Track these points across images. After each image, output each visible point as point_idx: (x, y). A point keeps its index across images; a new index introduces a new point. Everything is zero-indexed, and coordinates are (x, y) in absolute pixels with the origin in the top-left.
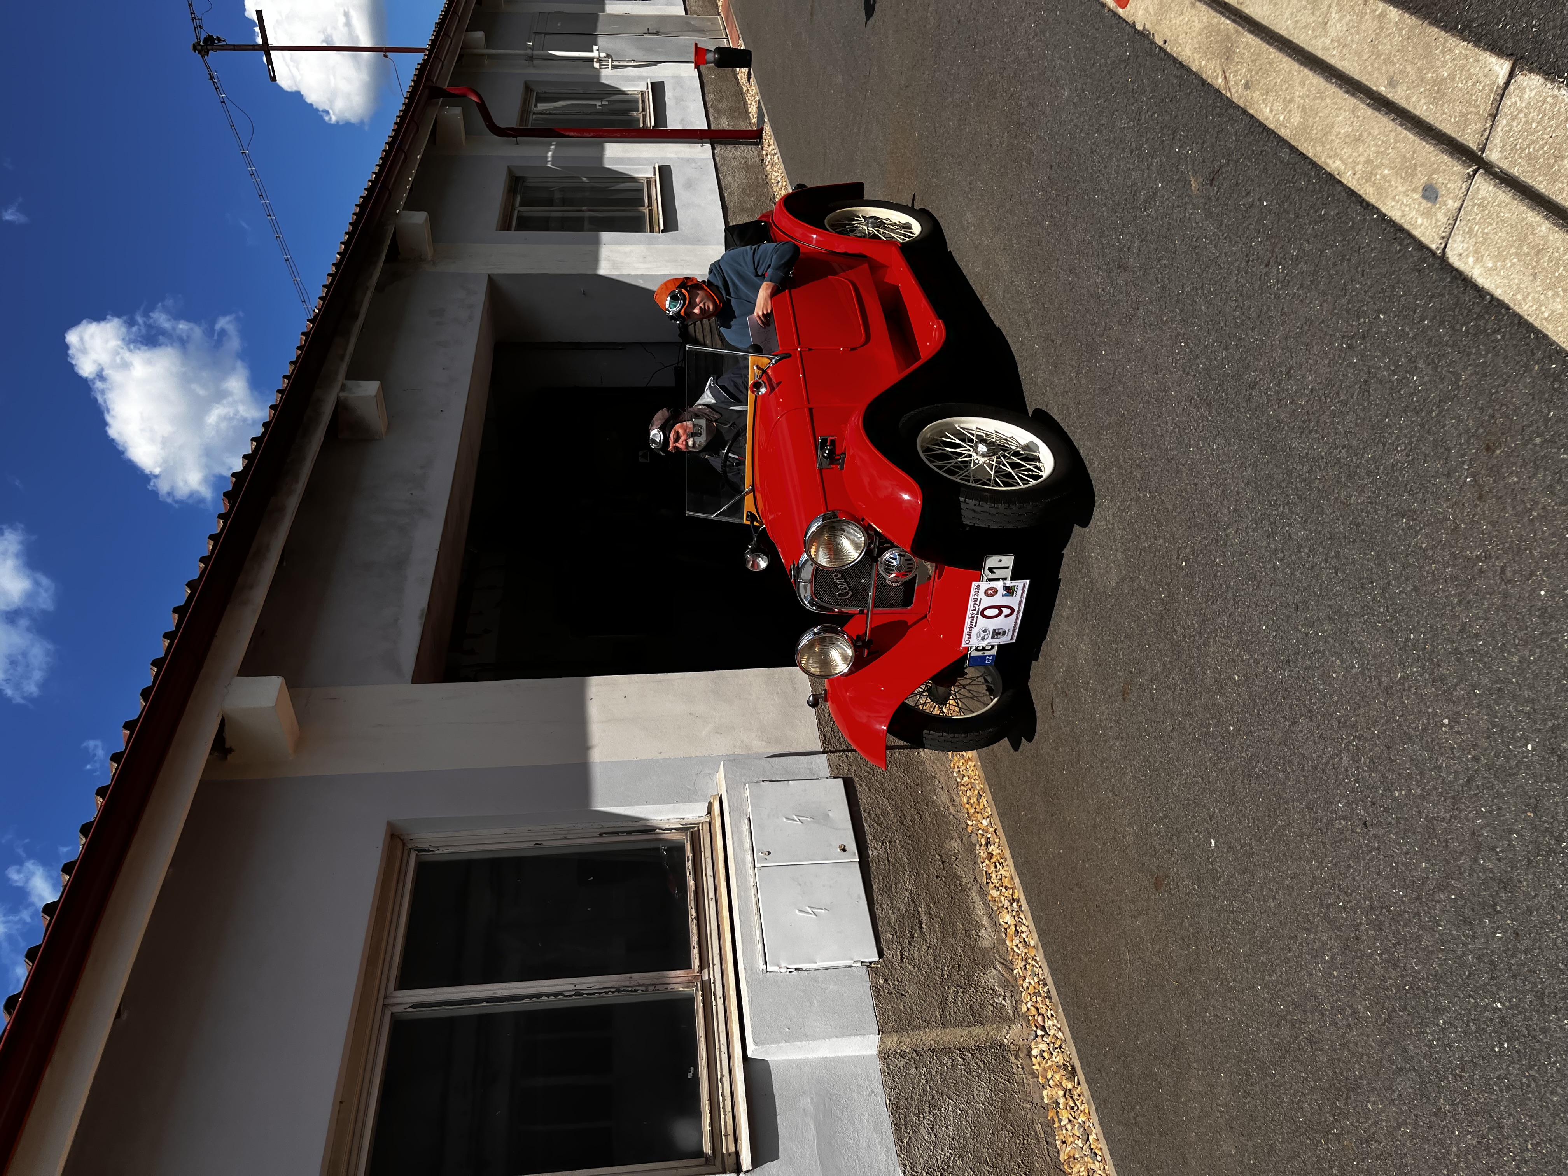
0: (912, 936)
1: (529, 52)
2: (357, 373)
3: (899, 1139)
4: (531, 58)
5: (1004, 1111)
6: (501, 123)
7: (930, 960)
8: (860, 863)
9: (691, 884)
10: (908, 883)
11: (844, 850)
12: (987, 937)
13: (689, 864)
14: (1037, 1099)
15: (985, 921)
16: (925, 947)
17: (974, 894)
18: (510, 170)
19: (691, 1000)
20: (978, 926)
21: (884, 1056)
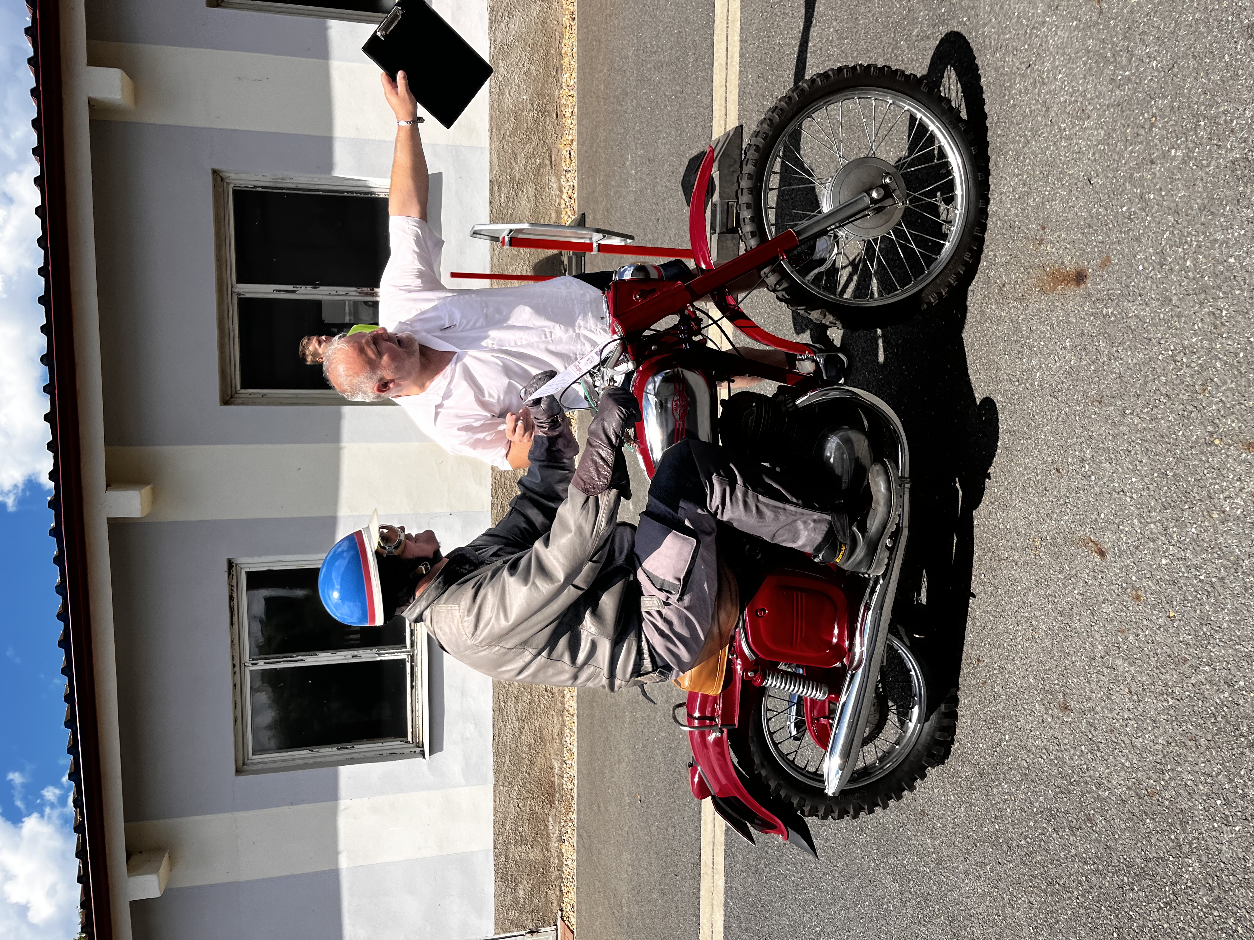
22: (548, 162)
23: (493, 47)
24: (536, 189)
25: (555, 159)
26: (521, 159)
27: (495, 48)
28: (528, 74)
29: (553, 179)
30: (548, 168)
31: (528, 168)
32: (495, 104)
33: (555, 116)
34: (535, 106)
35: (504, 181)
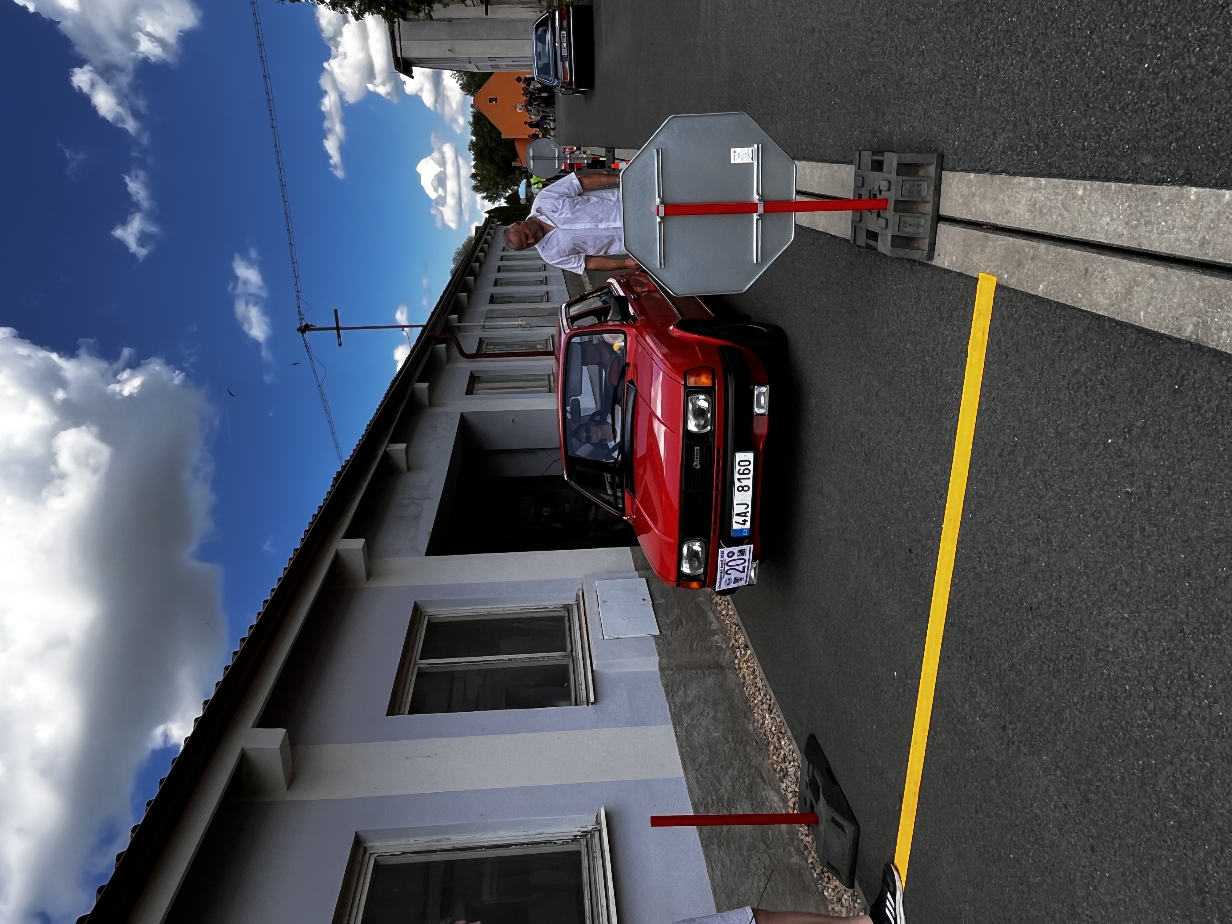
0: (677, 627)
1: (483, 323)
2: (393, 441)
3: (667, 695)
4: (484, 327)
5: (721, 686)
6: (467, 351)
7: (686, 633)
8: (653, 605)
9: (567, 624)
10: (677, 611)
11: (644, 600)
12: (715, 626)
13: (567, 618)
14: (737, 682)
15: (715, 621)
16: (683, 630)
17: (711, 614)
18: (472, 374)
19: (567, 666)
20: (711, 623)
21: (661, 669)
22: (759, 780)
23: (673, 707)
24: (752, 804)
25: (768, 777)
26: (726, 782)
27: (675, 707)
28: (715, 718)
29: (772, 793)
30: (762, 784)
31: (737, 788)
32: (684, 744)
33: (755, 744)
34: (730, 740)
35: (710, 802)
